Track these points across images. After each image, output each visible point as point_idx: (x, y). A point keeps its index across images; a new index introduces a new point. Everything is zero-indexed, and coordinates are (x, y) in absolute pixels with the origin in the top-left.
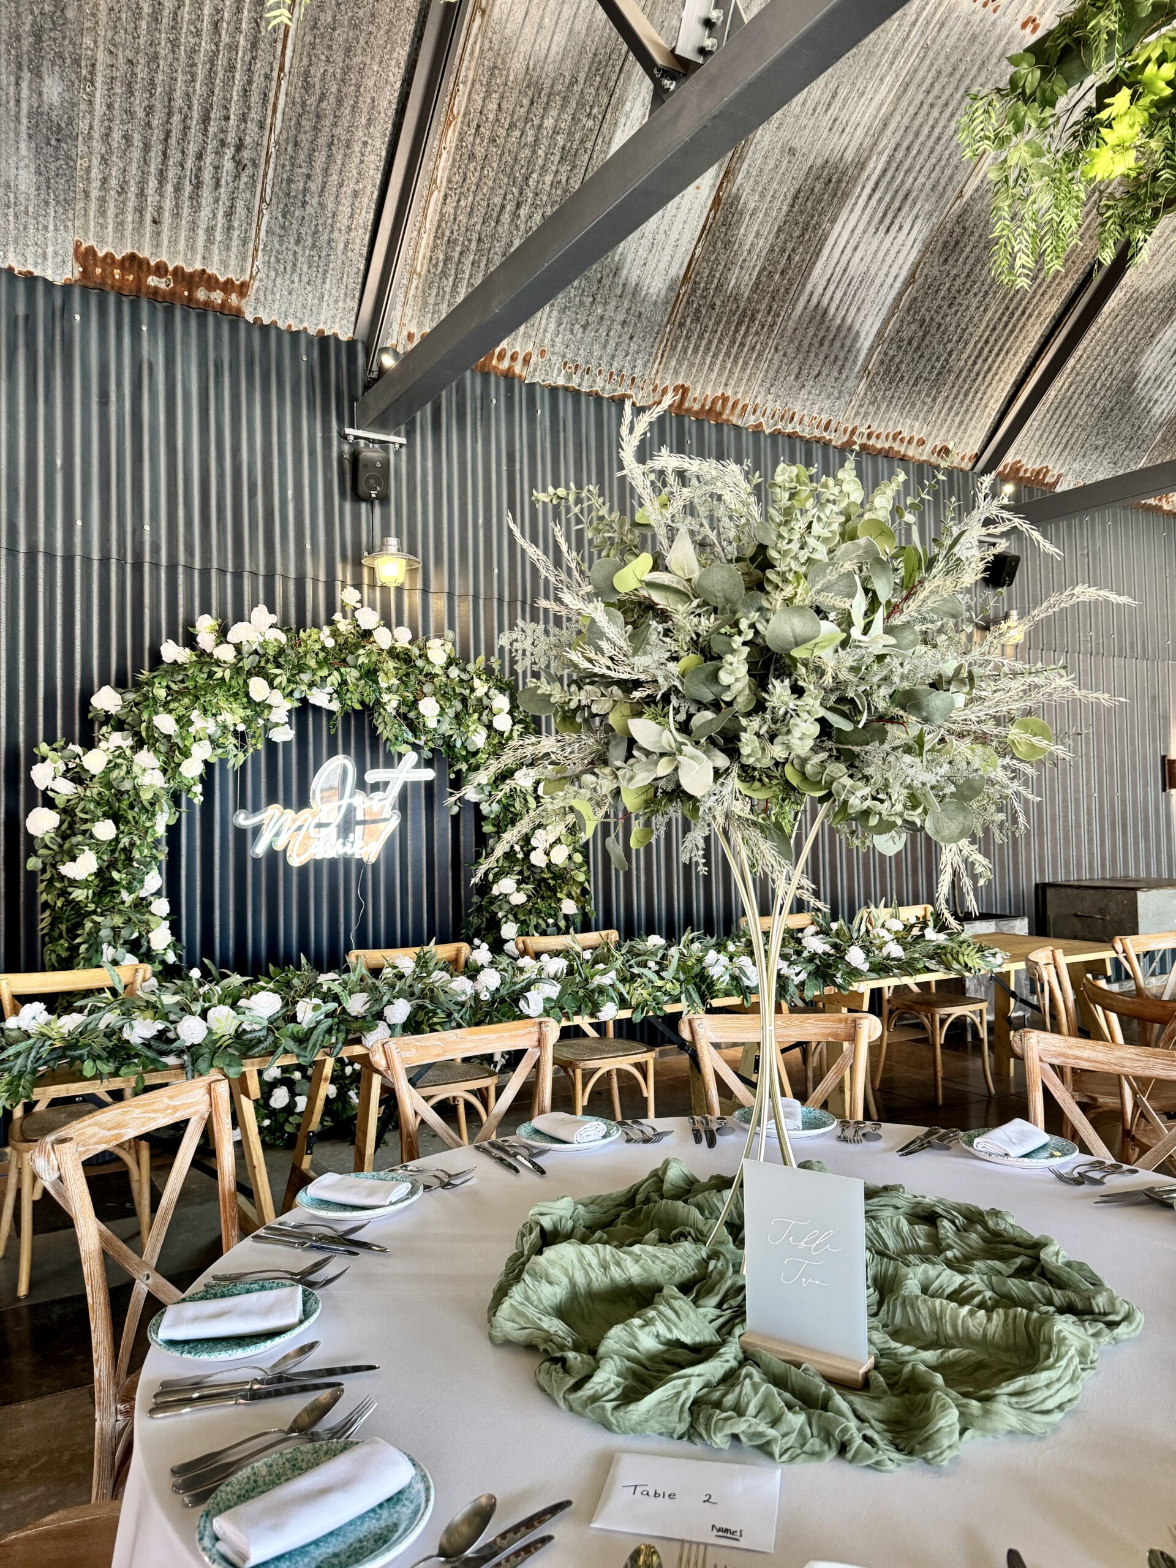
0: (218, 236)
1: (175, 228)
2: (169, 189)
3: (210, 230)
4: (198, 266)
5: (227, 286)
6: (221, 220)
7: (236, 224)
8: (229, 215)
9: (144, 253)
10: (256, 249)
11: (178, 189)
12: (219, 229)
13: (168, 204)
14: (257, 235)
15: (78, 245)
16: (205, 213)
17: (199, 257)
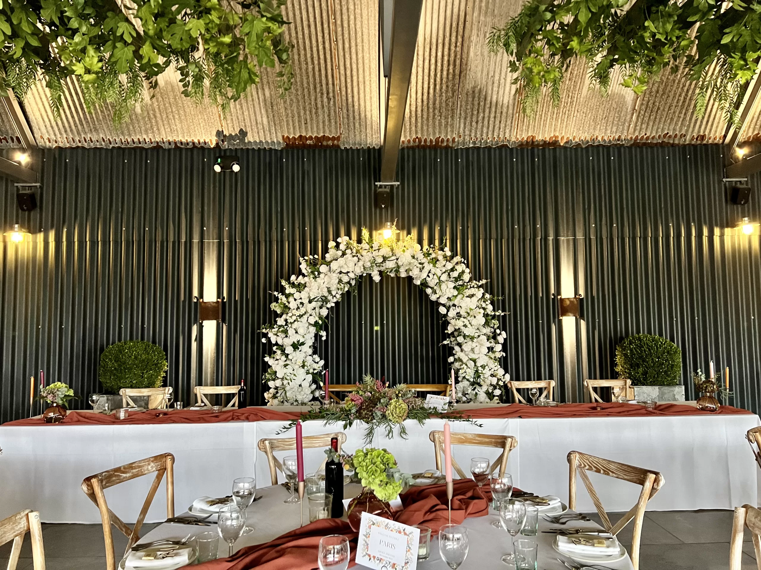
0: (327, 123)
1: (312, 124)
2: (308, 112)
3: (324, 122)
4: (322, 134)
5: (334, 139)
6: (327, 118)
7: (332, 118)
8: (329, 115)
9: (304, 134)
10: (340, 124)
11: (311, 112)
12: (326, 121)
13: (308, 117)
14: (340, 120)
15: (283, 136)
16: (321, 117)
17: (322, 131)
